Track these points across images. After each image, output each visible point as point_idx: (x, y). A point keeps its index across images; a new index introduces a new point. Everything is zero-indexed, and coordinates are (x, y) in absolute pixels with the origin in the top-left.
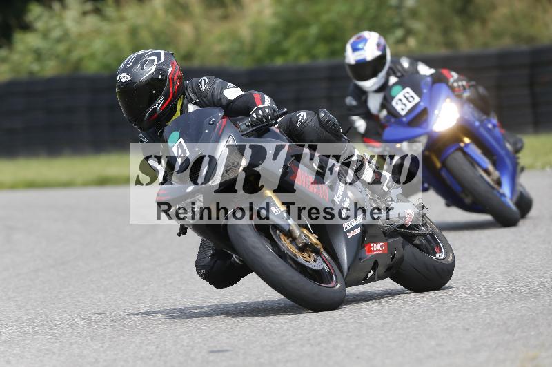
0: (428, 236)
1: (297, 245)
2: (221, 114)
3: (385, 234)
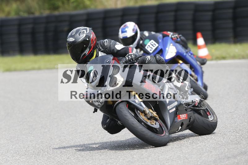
0: (206, 110)
1: (147, 117)
2: (112, 58)
3: (186, 110)
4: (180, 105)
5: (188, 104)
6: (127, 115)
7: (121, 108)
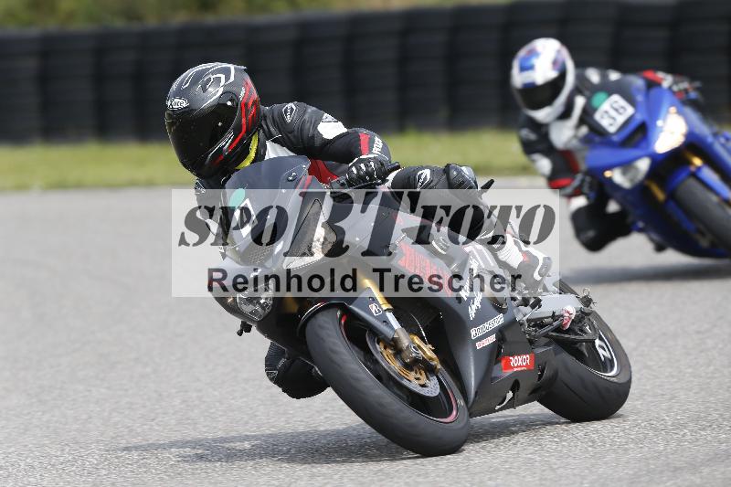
2: (305, 165)
3: (531, 342)
4: (512, 324)
5: (538, 323)
6: (337, 349)
7: (320, 327)
